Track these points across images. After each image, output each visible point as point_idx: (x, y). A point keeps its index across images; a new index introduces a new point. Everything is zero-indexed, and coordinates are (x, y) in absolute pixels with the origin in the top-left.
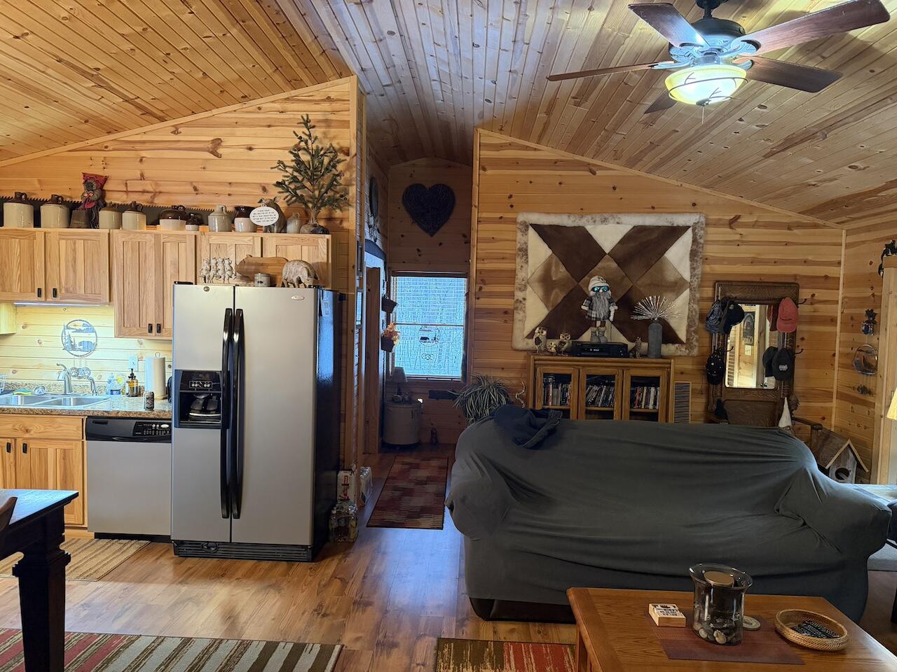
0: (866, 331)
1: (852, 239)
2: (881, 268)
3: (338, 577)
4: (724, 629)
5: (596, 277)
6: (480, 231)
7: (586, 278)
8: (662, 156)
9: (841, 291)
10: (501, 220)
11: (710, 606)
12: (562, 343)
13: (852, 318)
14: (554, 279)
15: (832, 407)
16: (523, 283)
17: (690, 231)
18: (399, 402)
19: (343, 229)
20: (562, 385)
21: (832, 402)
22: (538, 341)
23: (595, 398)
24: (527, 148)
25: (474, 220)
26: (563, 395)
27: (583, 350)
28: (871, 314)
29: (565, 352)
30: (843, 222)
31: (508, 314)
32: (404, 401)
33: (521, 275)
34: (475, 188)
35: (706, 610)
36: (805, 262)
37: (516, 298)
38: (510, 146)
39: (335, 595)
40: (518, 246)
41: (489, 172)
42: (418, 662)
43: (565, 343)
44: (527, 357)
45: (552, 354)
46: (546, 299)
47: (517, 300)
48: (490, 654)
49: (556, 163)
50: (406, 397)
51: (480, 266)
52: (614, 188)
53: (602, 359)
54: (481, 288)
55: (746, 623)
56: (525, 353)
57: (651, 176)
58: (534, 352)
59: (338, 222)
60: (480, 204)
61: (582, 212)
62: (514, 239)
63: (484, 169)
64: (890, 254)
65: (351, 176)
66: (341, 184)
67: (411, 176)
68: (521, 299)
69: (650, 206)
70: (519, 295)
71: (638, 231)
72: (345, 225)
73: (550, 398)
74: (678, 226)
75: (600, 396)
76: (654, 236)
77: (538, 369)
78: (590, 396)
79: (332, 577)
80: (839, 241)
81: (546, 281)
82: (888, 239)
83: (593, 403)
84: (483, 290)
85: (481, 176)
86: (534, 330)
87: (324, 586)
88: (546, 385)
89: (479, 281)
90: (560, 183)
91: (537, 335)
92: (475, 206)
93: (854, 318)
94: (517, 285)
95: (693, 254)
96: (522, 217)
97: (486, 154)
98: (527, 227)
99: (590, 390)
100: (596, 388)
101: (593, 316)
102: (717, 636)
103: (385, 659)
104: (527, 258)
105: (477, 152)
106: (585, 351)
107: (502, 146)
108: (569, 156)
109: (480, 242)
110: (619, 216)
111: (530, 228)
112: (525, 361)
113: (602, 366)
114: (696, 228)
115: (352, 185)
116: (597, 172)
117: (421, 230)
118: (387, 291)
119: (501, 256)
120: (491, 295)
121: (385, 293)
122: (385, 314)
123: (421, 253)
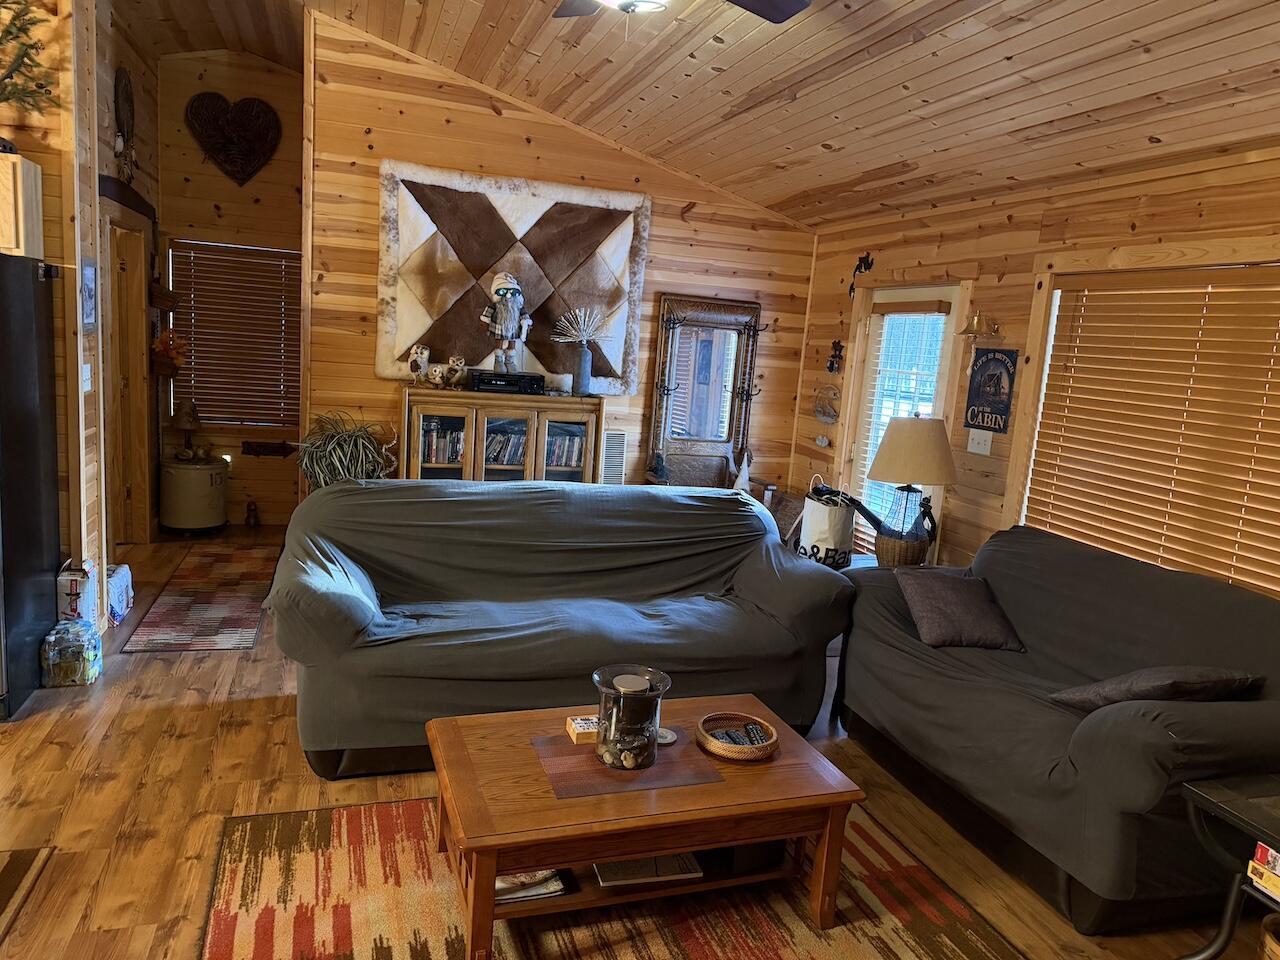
0: (831, 369)
1: (823, 248)
2: (852, 289)
3: (55, 741)
4: (634, 748)
5: (502, 275)
6: (317, 183)
7: (488, 274)
8: (593, 98)
9: (807, 316)
10: (353, 168)
11: (618, 721)
12: (452, 371)
13: (817, 352)
14: (440, 271)
15: (788, 464)
16: (391, 273)
17: (631, 218)
18: (189, 461)
19: (48, 149)
20: (452, 433)
21: (789, 457)
22: (415, 366)
23: (500, 451)
24: (394, 56)
25: (308, 163)
26: (453, 447)
27: (482, 381)
28: (838, 347)
29: (457, 384)
30: (816, 225)
31: (367, 322)
32: (195, 460)
33: (387, 261)
34: (308, 109)
35: (613, 727)
36: (770, 275)
37: (380, 296)
38: (366, 47)
39: (45, 771)
40: (382, 214)
41: (332, 86)
42: (188, 855)
43: (456, 371)
44: (399, 391)
45: (436, 386)
46: (428, 301)
47: (383, 300)
48: (309, 828)
49: (440, 87)
50: (201, 452)
51: (319, 240)
52: (529, 140)
53: (509, 396)
54: (321, 277)
55: (660, 737)
56: (396, 384)
57: (580, 129)
58: (410, 383)
59: (38, 135)
60: (317, 138)
61: (481, 171)
62: (376, 201)
63: (324, 80)
64: (863, 270)
65: (62, 52)
66: (38, 65)
67: (201, 77)
68: (388, 298)
69: (580, 176)
70: (385, 292)
71: (561, 210)
72: (53, 141)
73: (434, 453)
74: (615, 210)
75: (506, 448)
76: (583, 220)
77: (414, 409)
78: (491, 448)
79: (43, 742)
80: (809, 250)
81: (428, 273)
82: (861, 250)
83: (496, 459)
84: (325, 280)
85: (317, 91)
86: (410, 349)
87: (27, 758)
88: (427, 432)
89: (317, 264)
90: (448, 121)
91: (413, 357)
92: (309, 140)
93: (820, 351)
94: (381, 276)
95: (634, 253)
96: (387, 167)
97: (326, 54)
98: (397, 183)
99: (492, 440)
100: (500, 437)
101: (498, 332)
102: (625, 758)
103: (131, 859)
104: (398, 233)
105: (311, 52)
106: (484, 383)
107: (352, 47)
108: (461, 80)
109: (318, 200)
110: (536, 184)
111: (402, 186)
112: (396, 397)
113: (511, 407)
114: (638, 215)
115: (64, 69)
116: (503, 112)
117: (220, 173)
118: (160, 274)
119: (355, 227)
120: (338, 289)
121: (156, 275)
122: (156, 312)
123: (222, 212)
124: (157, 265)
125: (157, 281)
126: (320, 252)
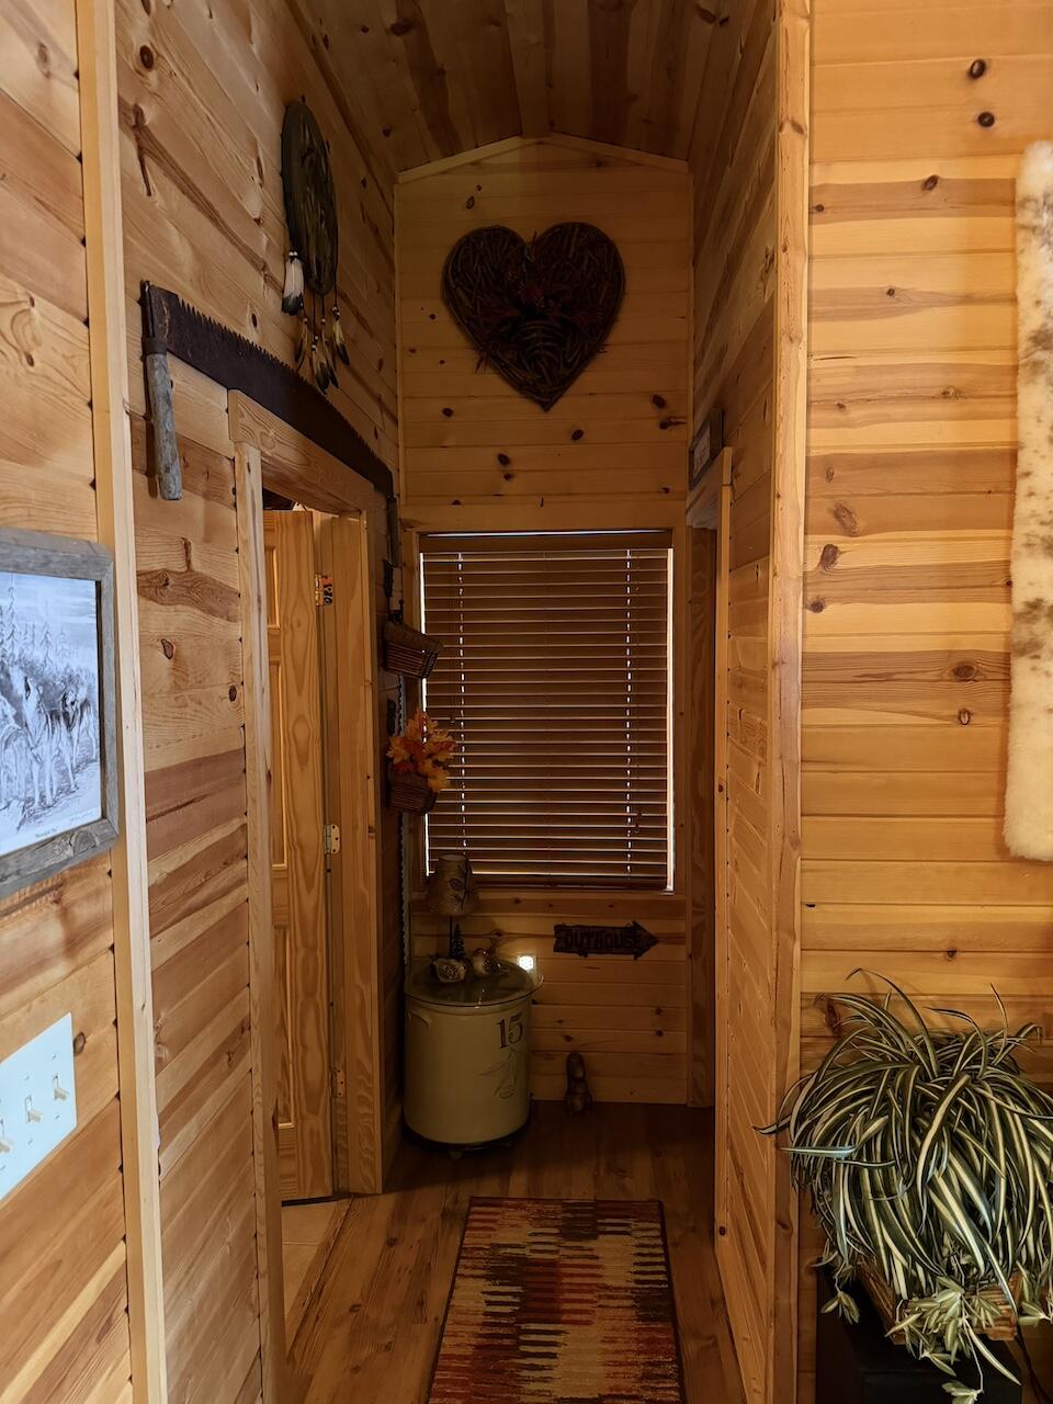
10: (930, 197)
18: (459, 995)
31: (979, 679)
47: (1029, 606)
50: (479, 963)
54: (829, 555)
60: (820, 116)
62: (1004, 287)
67: (471, 203)
84: (842, 563)
89: (823, 515)
92: (798, 129)
94: (1024, 529)
96: (1046, 170)
117: (507, 390)
118: (401, 602)
119: (938, 381)
120: (885, 585)
121: (395, 606)
122: (395, 680)
123: (513, 467)
124: (396, 586)
125: (397, 617)
126: (829, 476)
